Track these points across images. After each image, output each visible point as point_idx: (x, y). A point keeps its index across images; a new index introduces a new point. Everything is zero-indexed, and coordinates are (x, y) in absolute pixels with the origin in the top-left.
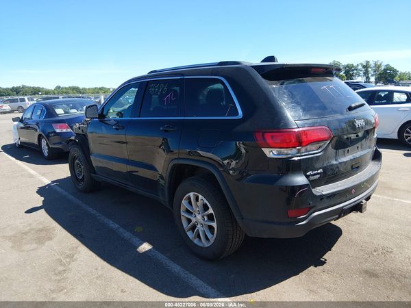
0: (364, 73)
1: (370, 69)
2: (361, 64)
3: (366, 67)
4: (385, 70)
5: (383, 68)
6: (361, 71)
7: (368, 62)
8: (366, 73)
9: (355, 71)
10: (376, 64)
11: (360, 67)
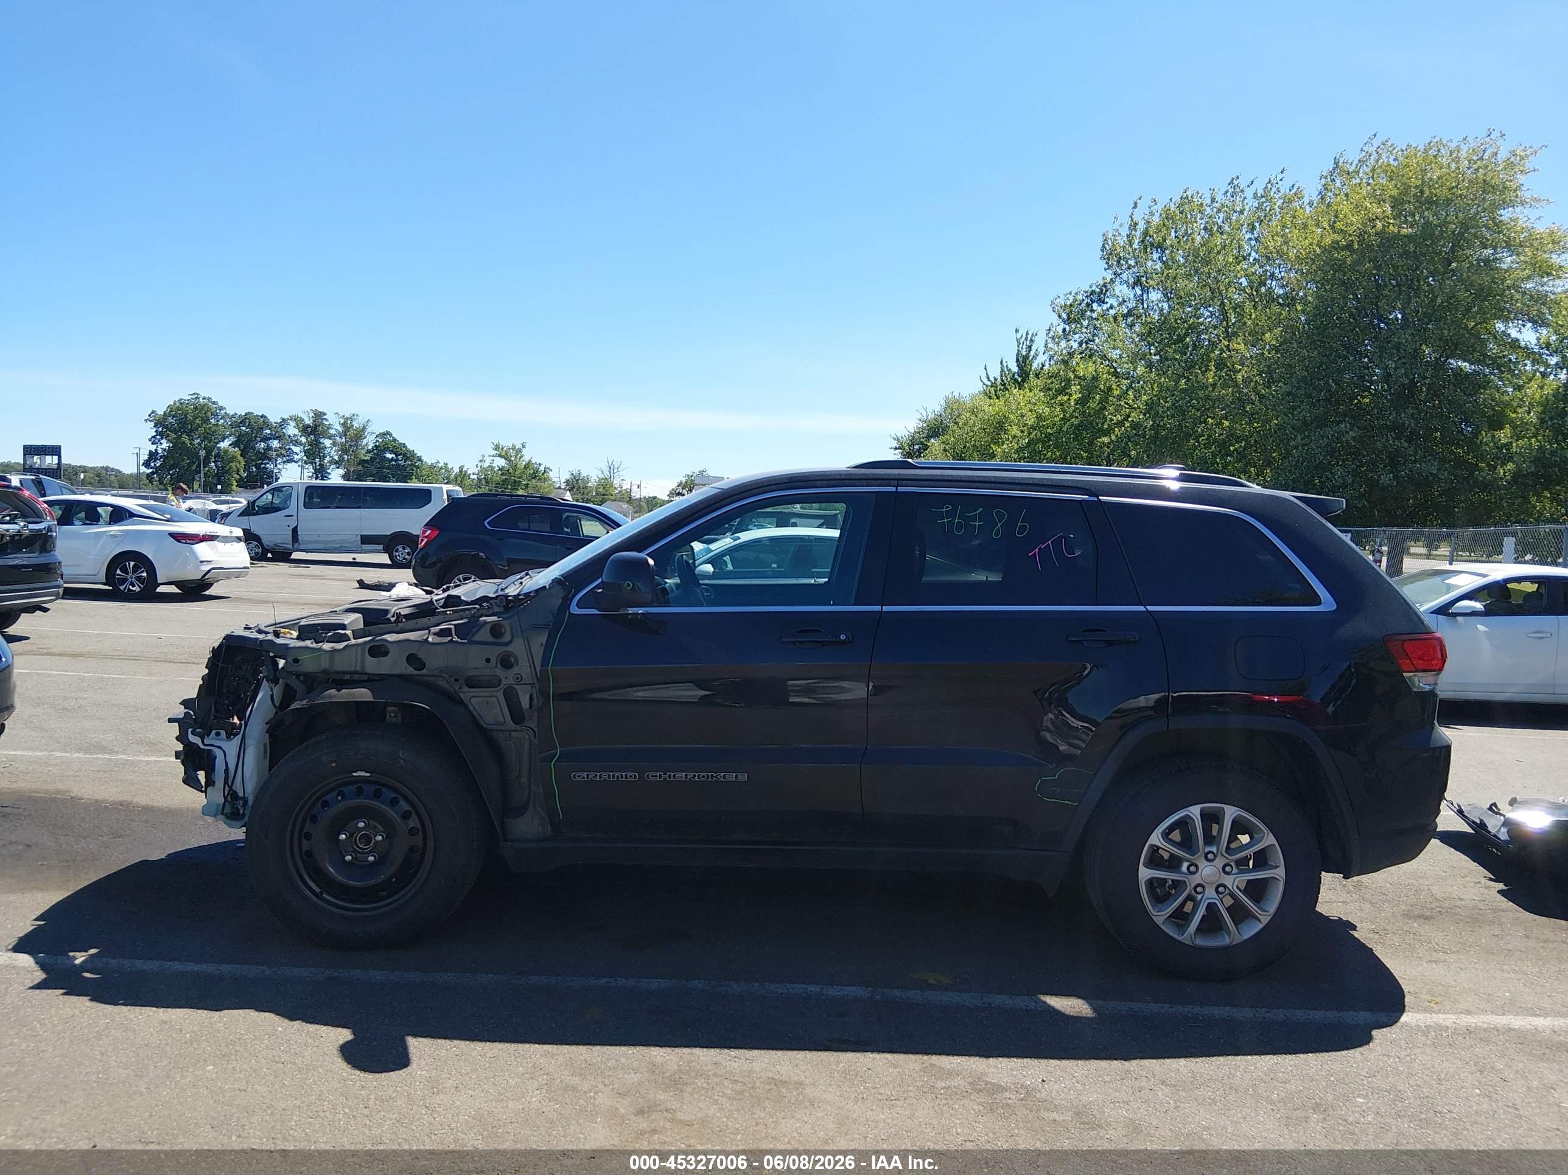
0: (307, 453)
1: (327, 442)
2: (297, 420)
3: (315, 430)
4: (379, 450)
5: (369, 442)
6: (297, 443)
7: (319, 415)
8: (314, 453)
9: (275, 444)
10: (346, 426)
11: (292, 430)
